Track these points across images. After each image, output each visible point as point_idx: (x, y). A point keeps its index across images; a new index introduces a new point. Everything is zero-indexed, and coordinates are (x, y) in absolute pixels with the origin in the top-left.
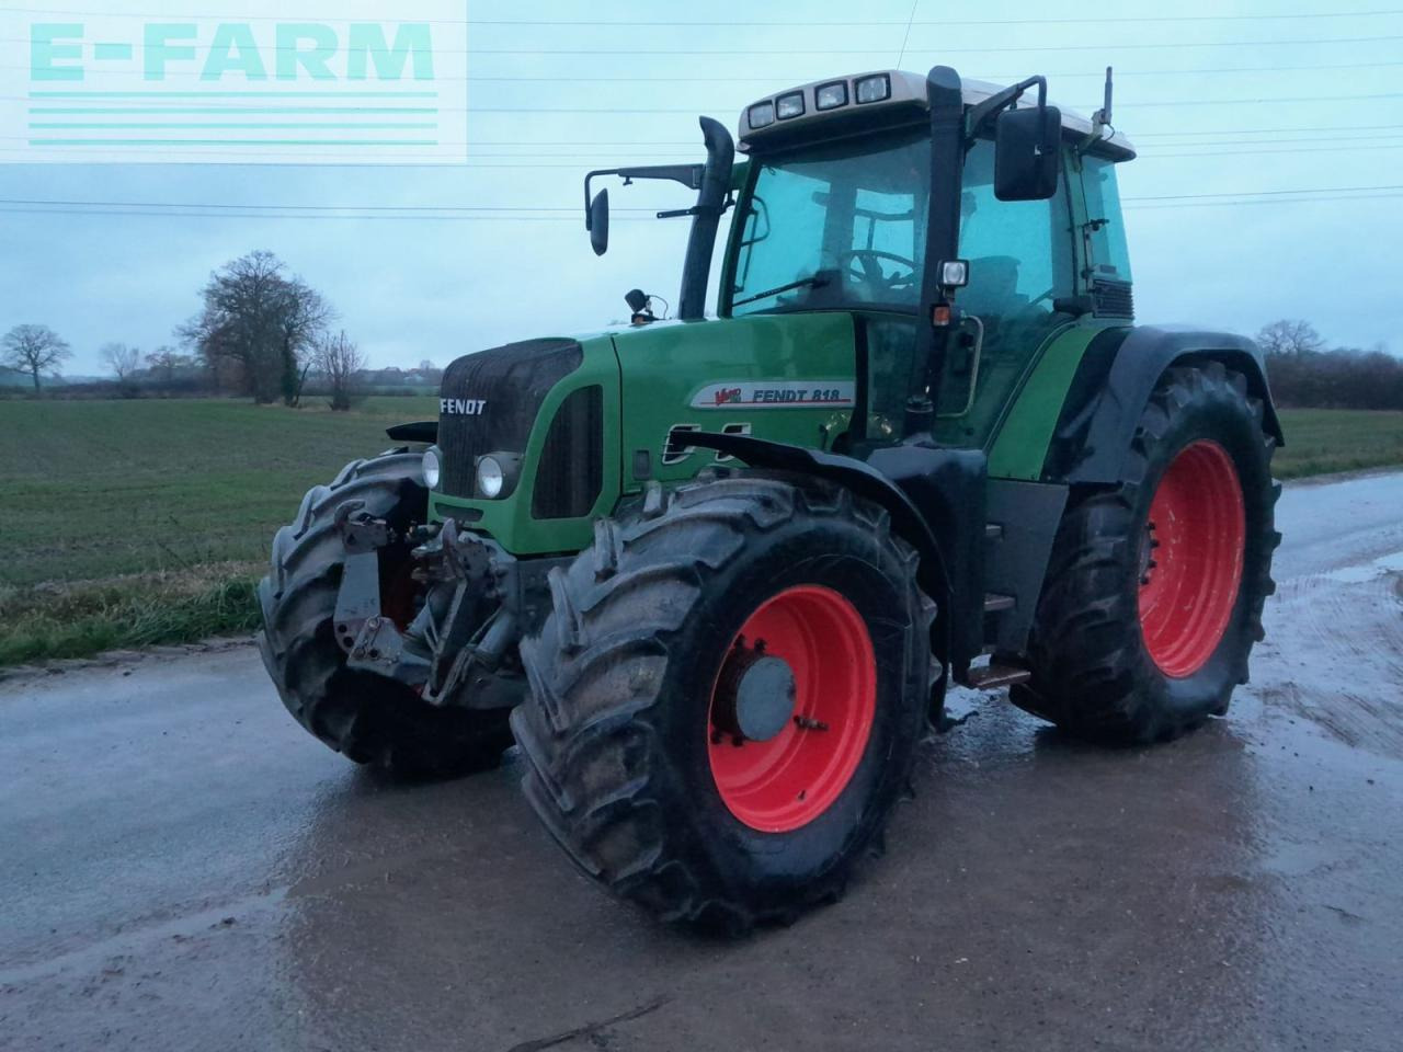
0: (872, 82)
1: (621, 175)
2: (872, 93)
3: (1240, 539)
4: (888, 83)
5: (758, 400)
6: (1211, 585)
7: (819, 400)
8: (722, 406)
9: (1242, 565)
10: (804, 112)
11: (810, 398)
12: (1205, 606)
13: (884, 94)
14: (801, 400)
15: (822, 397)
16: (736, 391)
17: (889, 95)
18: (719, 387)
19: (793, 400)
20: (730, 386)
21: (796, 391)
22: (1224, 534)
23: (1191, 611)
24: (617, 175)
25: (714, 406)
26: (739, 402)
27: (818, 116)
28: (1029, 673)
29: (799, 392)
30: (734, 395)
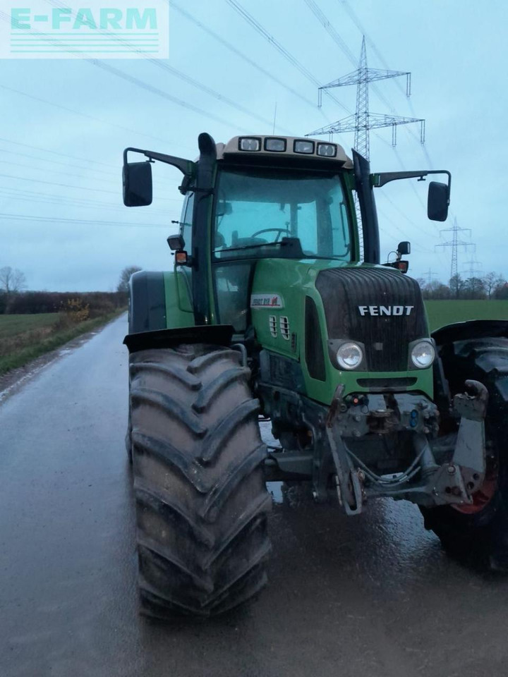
0: (327, 147)
1: (146, 155)
2: (326, 153)
4: (336, 149)
10: (285, 151)
13: (333, 154)
17: (335, 156)
24: (143, 154)
27: (293, 155)
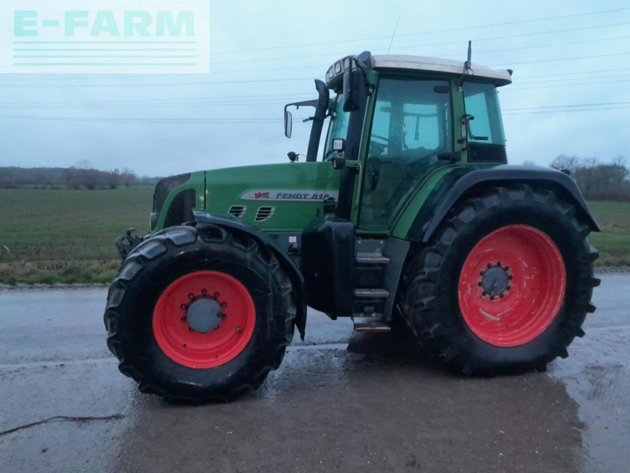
1: (296, 105)
3: (563, 280)
5: (279, 197)
6: (547, 303)
7: (316, 198)
8: (258, 199)
9: (564, 294)
11: (311, 197)
12: (541, 313)
14: (305, 198)
15: (318, 197)
16: (266, 193)
18: (257, 192)
19: (300, 198)
20: (263, 191)
21: (302, 194)
22: (556, 276)
23: (534, 315)
25: (254, 199)
26: (269, 198)
28: (389, 328)
29: (304, 194)
30: (266, 195)
